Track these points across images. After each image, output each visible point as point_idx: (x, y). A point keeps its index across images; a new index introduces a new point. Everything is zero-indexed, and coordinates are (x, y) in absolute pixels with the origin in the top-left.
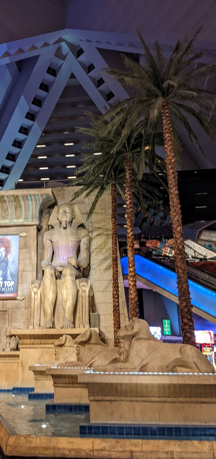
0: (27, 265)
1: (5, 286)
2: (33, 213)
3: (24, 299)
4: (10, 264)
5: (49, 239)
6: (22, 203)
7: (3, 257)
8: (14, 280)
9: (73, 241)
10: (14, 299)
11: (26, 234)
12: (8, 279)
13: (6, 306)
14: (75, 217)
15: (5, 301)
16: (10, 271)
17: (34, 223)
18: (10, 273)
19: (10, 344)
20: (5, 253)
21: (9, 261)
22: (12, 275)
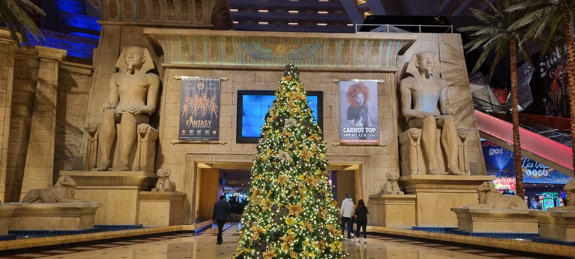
1: (367, 132)
3: (386, 145)
4: (369, 110)
5: (410, 87)
6: (381, 48)
7: (362, 103)
8: (375, 126)
10: (377, 145)
11: (384, 81)
12: (369, 125)
13: (368, 152)
15: (367, 147)
16: (370, 117)
17: (393, 70)
18: (370, 119)
20: (363, 98)
21: (369, 107)
22: (373, 122)
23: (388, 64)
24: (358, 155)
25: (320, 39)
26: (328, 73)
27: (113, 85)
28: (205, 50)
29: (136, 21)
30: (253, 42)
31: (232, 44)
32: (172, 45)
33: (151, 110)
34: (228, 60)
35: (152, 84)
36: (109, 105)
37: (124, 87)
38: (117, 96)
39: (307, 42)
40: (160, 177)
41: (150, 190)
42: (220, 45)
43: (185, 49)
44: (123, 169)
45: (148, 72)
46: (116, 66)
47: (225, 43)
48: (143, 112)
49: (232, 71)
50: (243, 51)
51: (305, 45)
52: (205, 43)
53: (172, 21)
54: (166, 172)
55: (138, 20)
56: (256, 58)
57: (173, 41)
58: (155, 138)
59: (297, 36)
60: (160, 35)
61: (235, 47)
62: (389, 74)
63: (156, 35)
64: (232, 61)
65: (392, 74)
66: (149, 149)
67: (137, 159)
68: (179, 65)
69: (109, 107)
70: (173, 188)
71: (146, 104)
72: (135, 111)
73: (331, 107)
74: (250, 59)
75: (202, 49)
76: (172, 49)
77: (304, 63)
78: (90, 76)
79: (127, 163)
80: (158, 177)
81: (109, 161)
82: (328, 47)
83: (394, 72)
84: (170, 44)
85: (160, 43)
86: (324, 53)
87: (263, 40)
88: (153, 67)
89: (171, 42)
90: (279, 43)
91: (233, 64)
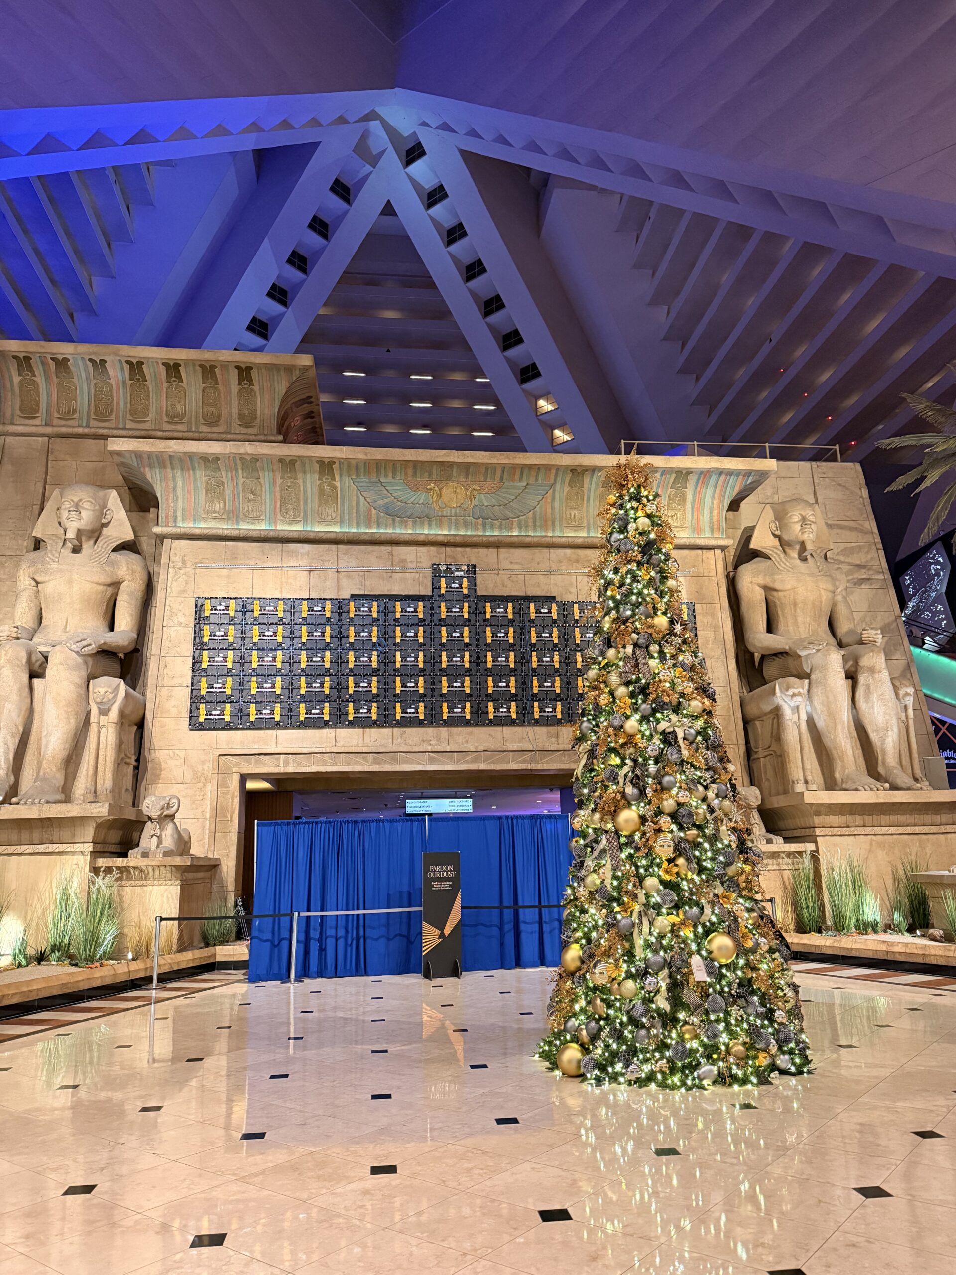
2: (712, 517)
5: (760, 582)
6: (689, 492)
23: (707, 529)
25: (548, 468)
26: (568, 551)
27: (24, 581)
28: (267, 496)
29: (88, 426)
30: (386, 476)
31: (334, 480)
32: (179, 482)
33: (126, 643)
34: (323, 521)
35: (127, 577)
36: (16, 629)
37: (53, 586)
38: (34, 612)
39: (517, 476)
40: (150, 819)
41: (124, 855)
42: (305, 482)
43: (215, 490)
44: (51, 799)
45: (115, 550)
46: (34, 535)
47: (317, 476)
48: (105, 648)
50: (362, 499)
51: (512, 483)
52: (265, 477)
53: (180, 427)
54: (168, 804)
55: (93, 423)
56: (393, 514)
57: (182, 469)
58: (136, 717)
59: (495, 461)
60: (150, 455)
61: (341, 489)
62: (712, 552)
63: (138, 455)
64: (333, 522)
65: (718, 552)
66: (120, 744)
67: (87, 770)
68: (198, 532)
69: (15, 635)
70: (183, 844)
71: (111, 628)
72: (84, 643)
74: (379, 518)
75: (258, 492)
76: (179, 492)
77: (511, 528)
79: (62, 783)
80: (146, 819)
81: (12, 779)
82: (567, 489)
83: (723, 548)
84: (174, 477)
85: (149, 476)
86: (556, 504)
87: (410, 471)
88: (129, 536)
89: (178, 473)
90: (449, 478)
91: (336, 529)
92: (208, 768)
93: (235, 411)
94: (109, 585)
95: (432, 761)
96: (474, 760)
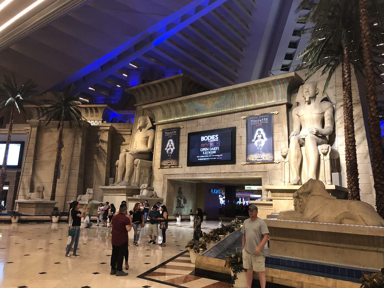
0: (281, 136)
2: (282, 94)
3: (279, 162)
5: (296, 113)
6: (273, 87)
9: (317, 114)
10: (272, 162)
11: (278, 112)
13: (267, 168)
14: (318, 93)
15: (265, 165)
17: (283, 102)
19: (267, 195)
23: (281, 98)
24: (259, 171)
26: (239, 113)
28: (173, 112)
31: (183, 105)
32: (158, 112)
34: (184, 115)
35: (150, 135)
39: (222, 95)
42: (178, 107)
43: (164, 113)
45: (148, 129)
47: (180, 105)
48: (140, 152)
49: (186, 122)
50: (190, 108)
51: (222, 97)
52: (171, 107)
56: (197, 111)
58: (148, 166)
60: (150, 108)
61: (186, 107)
62: (282, 106)
63: (148, 108)
66: (140, 173)
68: (161, 123)
71: (147, 147)
72: (133, 152)
73: (241, 137)
74: (194, 112)
75: (171, 111)
76: (158, 114)
77: (224, 109)
78: (131, 135)
82: (237, 95)
86: (236, 99)
88: (151, 126)
89: (157, 110)
90: (207, 99)
91: (186, 117)
92: (162, 178)
93: (174, 90)
94: (146, 138)
95: (204, 176)
96: (214, 176)
